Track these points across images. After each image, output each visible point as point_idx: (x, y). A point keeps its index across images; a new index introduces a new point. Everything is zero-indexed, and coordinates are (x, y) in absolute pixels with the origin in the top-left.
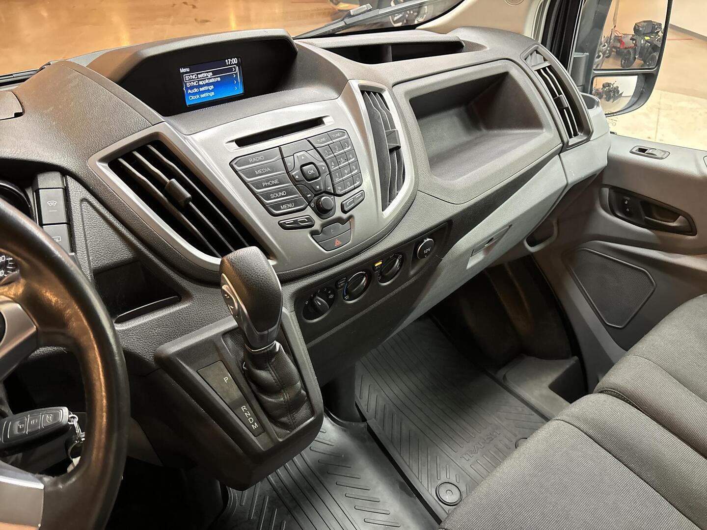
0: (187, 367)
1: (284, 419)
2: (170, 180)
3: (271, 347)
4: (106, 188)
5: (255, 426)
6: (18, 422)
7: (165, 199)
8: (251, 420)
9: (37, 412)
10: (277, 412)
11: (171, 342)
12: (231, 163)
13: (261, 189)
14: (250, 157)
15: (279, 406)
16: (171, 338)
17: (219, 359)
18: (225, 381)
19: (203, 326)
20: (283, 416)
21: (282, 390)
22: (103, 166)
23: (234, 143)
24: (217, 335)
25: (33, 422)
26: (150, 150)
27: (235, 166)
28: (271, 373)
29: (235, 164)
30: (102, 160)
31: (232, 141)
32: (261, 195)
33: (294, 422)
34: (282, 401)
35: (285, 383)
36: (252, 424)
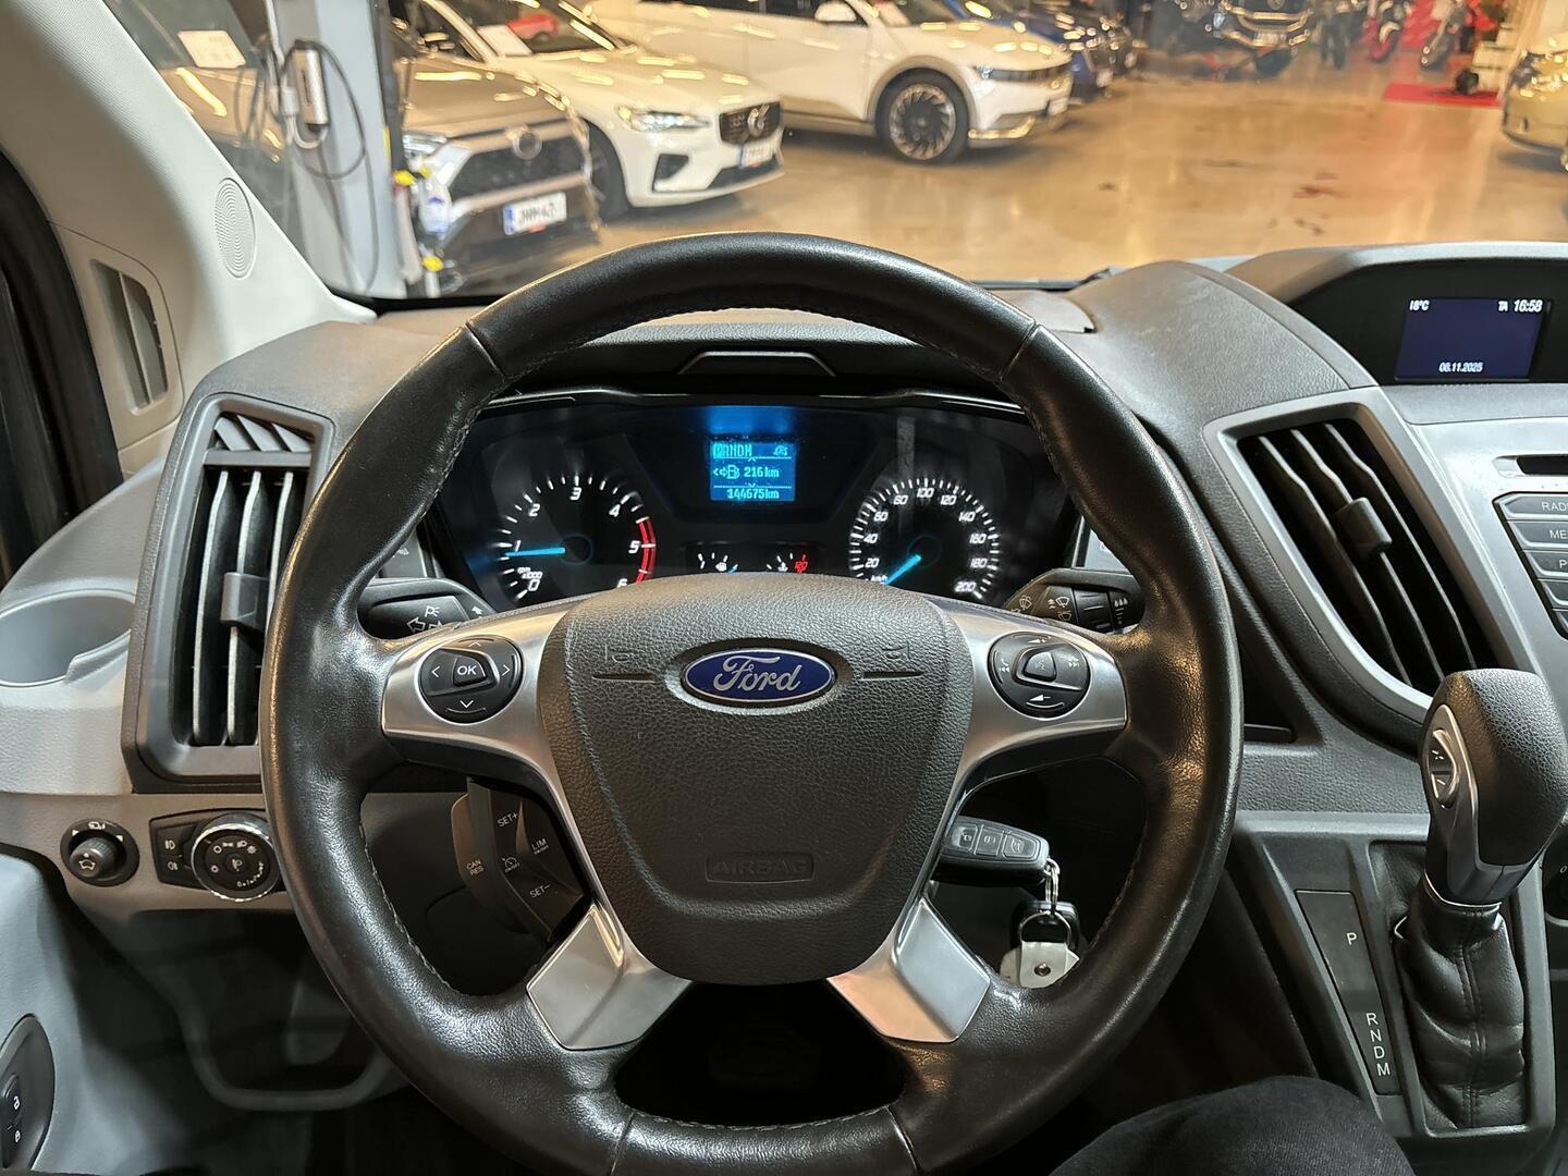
0: (1279, 875)
1: (1455, 1092)
2: (1354, 498)
3: (1487, 914)
4: (1222, 483)
5: (1384, 1070)
6: (964, 828)
7: (1333, 533)
8: (1379, 1052)
9: (997, 827)
10: (1444, 1066)
11: (1254, 812)
12: (1497, 502)
13: (1553, 570)
14: (1545, 499)
15: (1455, 1054)
16: (1256, 805)
17: (1348, 888)
18: (1350, 939)
19: (1326, 809)
20: (1455, 1082)
21: (1474, 1023)
22: (1229, 444)
23: (1515, 462)
24: (1360, 837)
25: (987, 839)
26: (1330, 434)
27: (1505, 509)
28: (1460, 972)
29: (1507, 504)
30: (1231, 432)
31: (1512, 457)
32: (1549, 584)
33: (1475, 1110)
34: (1465, 1047)
35: (1486, 1011)
36: (1378, 1061)
